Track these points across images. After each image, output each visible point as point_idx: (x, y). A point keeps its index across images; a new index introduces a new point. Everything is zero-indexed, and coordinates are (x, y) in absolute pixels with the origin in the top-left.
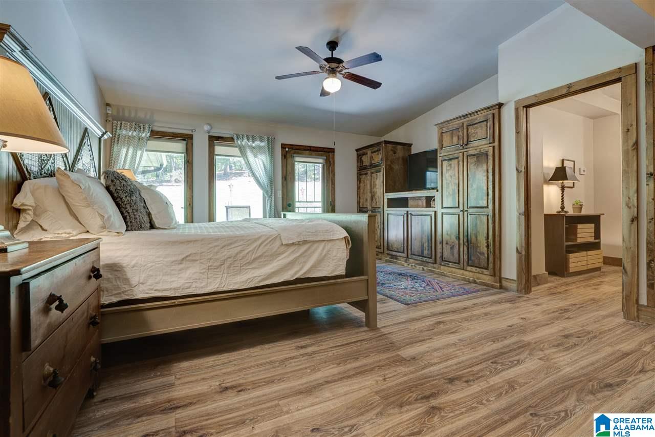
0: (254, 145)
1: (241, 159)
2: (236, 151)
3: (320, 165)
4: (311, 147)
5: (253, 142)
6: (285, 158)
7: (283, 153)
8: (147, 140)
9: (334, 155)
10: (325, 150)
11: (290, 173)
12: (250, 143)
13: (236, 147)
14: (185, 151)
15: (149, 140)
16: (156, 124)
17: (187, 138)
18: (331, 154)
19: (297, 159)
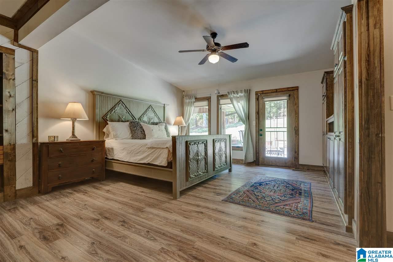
0: (238, 96)
1: (231, 105)
2: (228, 101)
3: (286, 101)
4: (276, 90)
5: (238, 94)
6: (257, 100)
7: (257, 97)
8: (193, 103)
9: (298, 91)
10: (289, 89)
11: (261, 109)
12: (235, 95)
13: (228, 99)
14: (208, 105)
15: (195, 102)
16: (198, 95)
17: (208, 99)
18: (295, 92)
19: (266, 99)
